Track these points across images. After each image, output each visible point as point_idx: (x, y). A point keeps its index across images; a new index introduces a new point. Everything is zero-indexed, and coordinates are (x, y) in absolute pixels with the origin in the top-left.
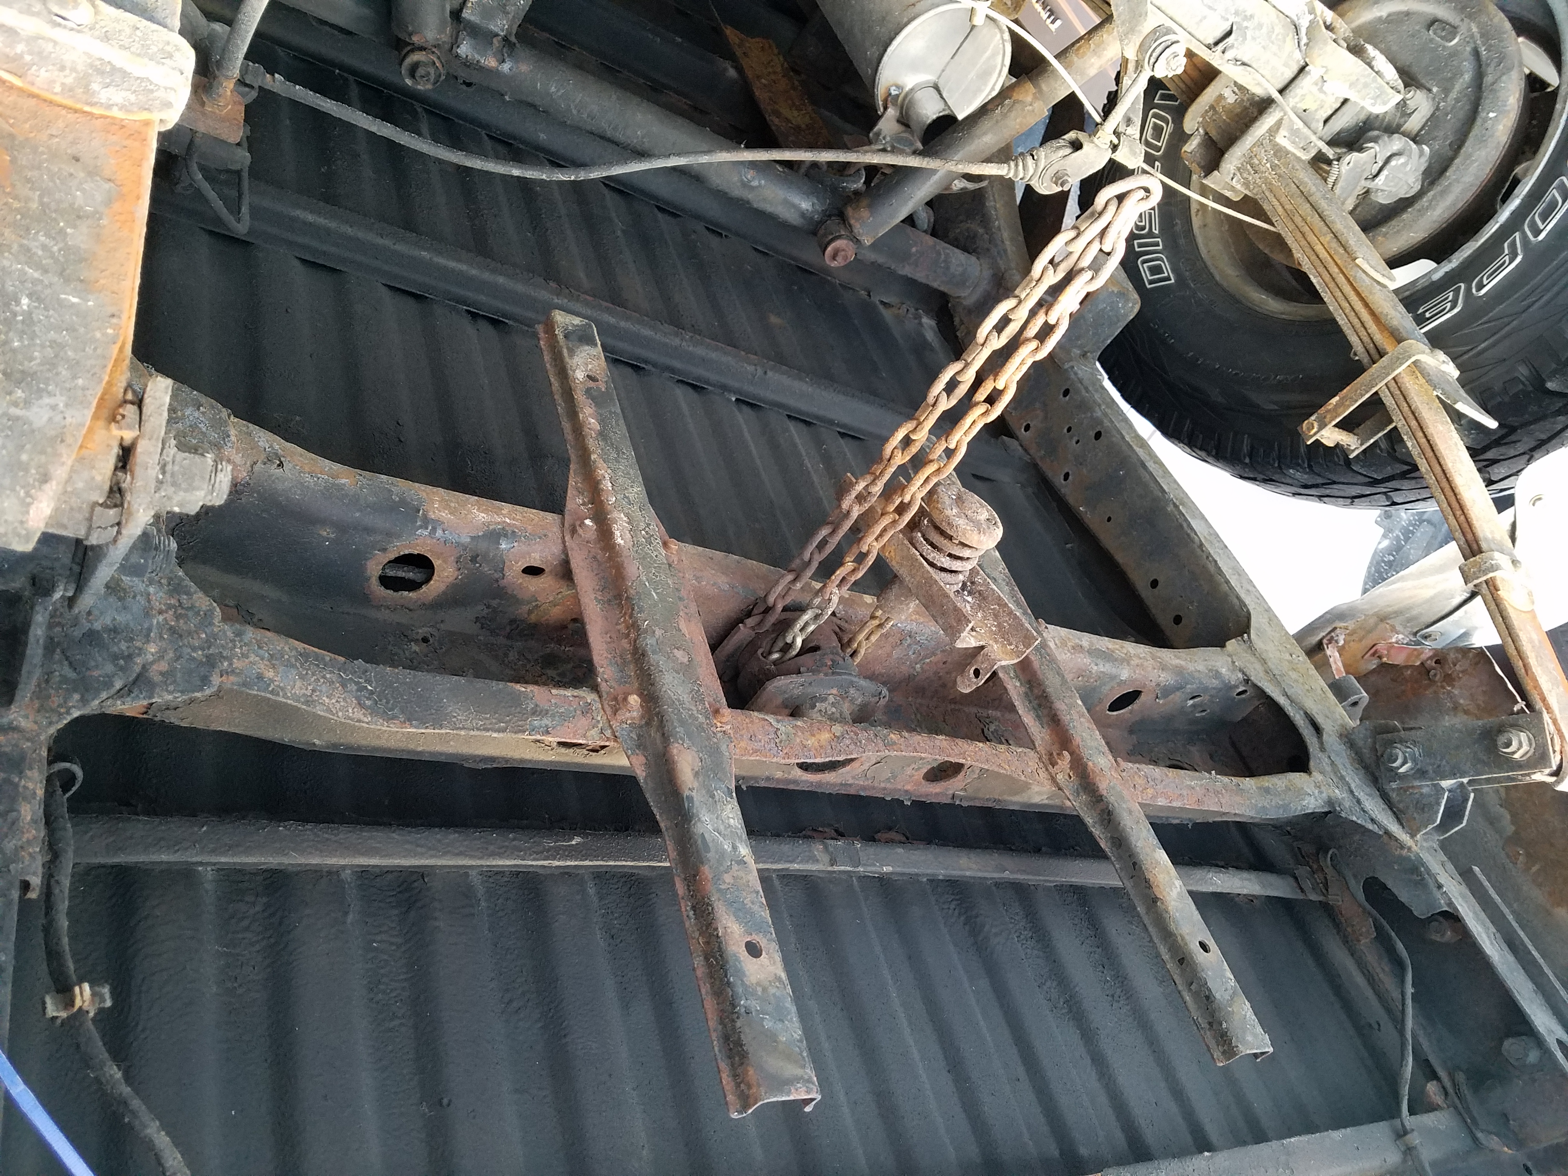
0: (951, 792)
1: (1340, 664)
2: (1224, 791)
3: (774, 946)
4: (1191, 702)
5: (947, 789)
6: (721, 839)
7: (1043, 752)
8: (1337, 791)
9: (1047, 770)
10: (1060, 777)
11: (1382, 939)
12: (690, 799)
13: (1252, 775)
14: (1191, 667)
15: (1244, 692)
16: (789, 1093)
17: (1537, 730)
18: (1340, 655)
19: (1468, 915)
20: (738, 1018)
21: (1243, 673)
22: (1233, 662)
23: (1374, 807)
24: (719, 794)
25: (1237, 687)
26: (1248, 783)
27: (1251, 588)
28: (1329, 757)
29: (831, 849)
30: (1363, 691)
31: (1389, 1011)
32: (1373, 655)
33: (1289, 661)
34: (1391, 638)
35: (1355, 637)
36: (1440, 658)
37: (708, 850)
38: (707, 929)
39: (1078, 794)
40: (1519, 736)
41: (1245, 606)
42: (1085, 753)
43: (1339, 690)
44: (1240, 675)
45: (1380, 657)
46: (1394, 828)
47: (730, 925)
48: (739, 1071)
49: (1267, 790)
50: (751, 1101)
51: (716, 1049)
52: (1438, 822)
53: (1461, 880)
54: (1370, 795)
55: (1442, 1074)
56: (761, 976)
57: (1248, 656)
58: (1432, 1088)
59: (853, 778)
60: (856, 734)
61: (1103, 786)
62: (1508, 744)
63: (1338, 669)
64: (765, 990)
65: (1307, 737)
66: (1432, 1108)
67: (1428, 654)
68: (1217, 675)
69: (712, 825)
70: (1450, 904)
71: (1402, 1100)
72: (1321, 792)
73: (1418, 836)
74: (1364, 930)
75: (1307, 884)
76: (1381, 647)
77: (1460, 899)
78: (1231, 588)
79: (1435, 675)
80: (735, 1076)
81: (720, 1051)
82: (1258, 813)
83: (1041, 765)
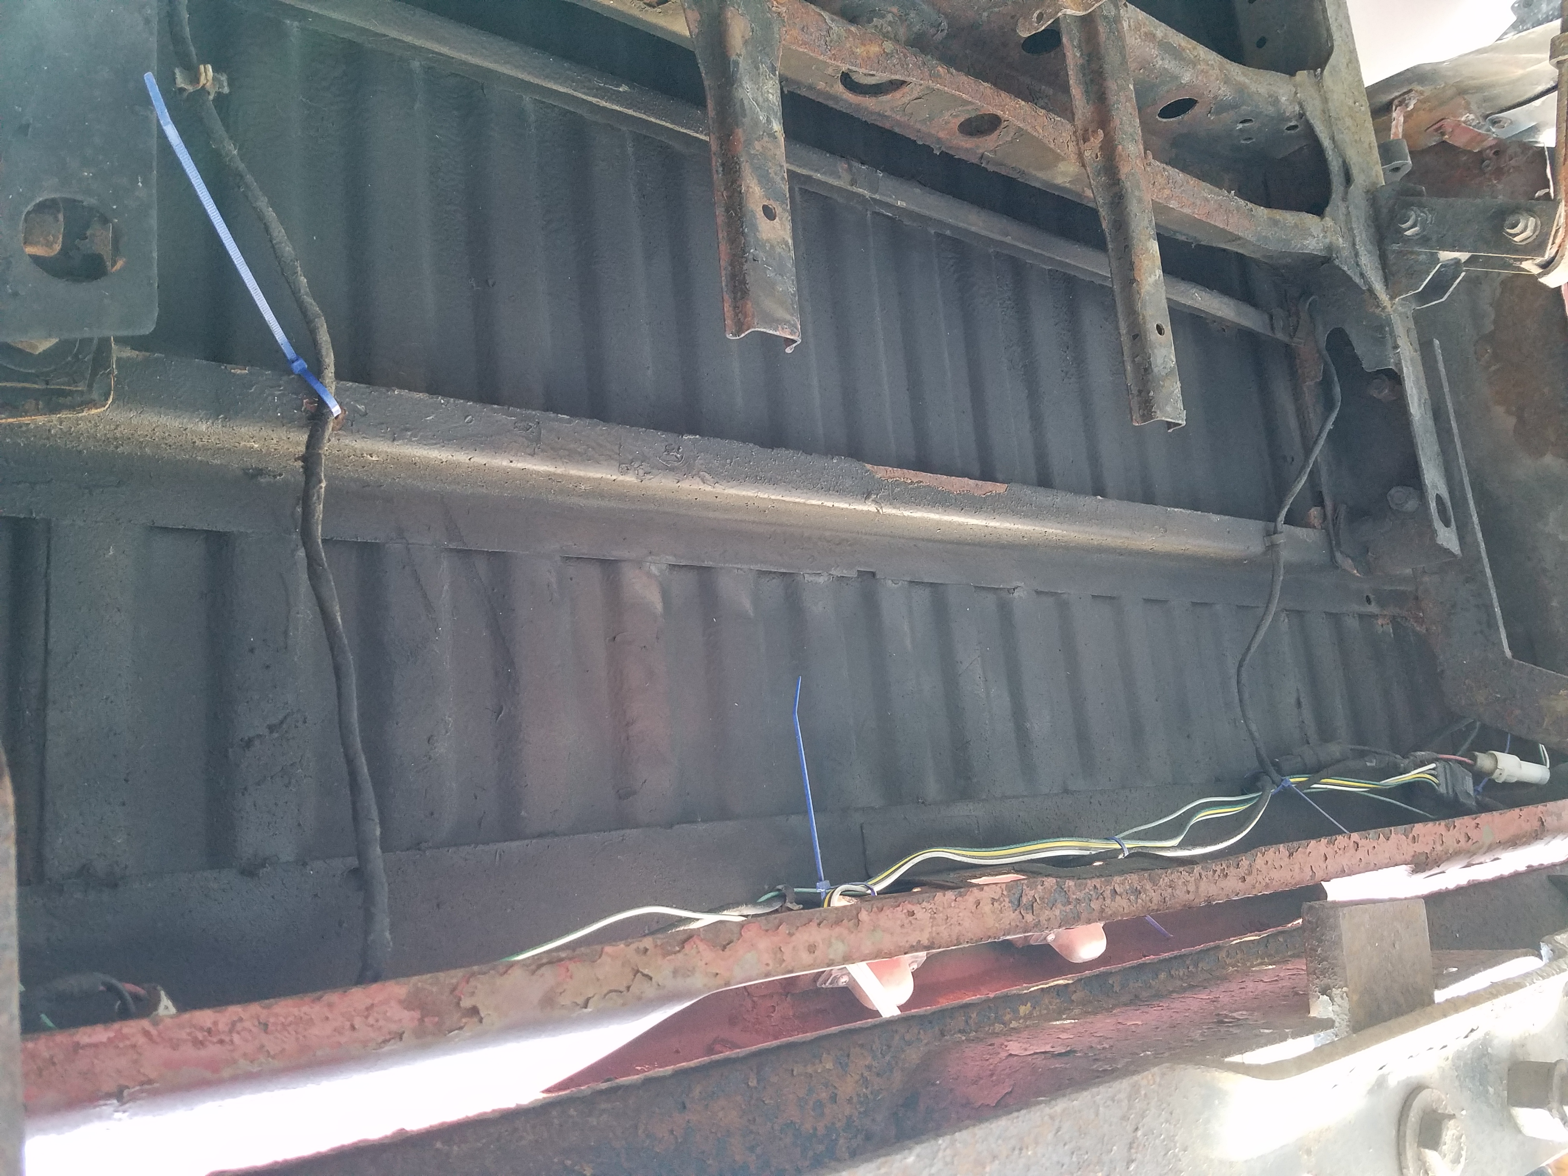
0: (981, 151)
1: (1400, 130)
2: (1235, 212)
3: (787, 216)
4: (1240, 126)
5: (978, 147)
6: (759, 109)
7: (1080, 127)
8: (1340, 239)
9: (1077, 144)
10: (1087, 154)
11: (1326, 384)
12: (736, 63)
13: (1268, 205)
14: (1253, 88)
15: (1295, 127)
16: (776, 329)
17: (1548, 219)
18: (1404, 122)
19: (1409, 378)
20: (746, 261)
21: (1301, 107)
22: (1296, 93)
23: (1368, 263)
24: (763, 68)
25: (1289, 119)
26: (1262, 212)
27: (1345, 24)
28: (1348, 207)
29: (854, 170)
30: (1409, 158)
31: (1304, 437)
32: (1437, 130)
33: (1350, 108)
34: (1462, 115)
35: (1427, 106)
36: (1499, 150)
37: (744, 115)
38: (732, 185)
39: (1099, 174)
40: (1528, 221)
41: (1332, 40)
42: (1119, 136)
43: (1387, 152)
44: (1297, 108)
45: (1443, 134)
46: (1379, 287)
47: (753, 186)
48: (739, 304)
49: (1276, 223)
50: (745, 327)
51: (724, 284)
52: (1420, 289)
53: (1418, 348)
54: (1369, 252)
55: (1329, 503)
56: (771, 236)
57: (1312, 91)
58: (1314, 512)
59: (892, 109)
60: (905, 56)
61: (1124, 171)
62: (1514, 226)
63: (1395, 134)
64: (772, 246)
65: (1335, 184)
66: (1307, 525)
67: (1490, 142)
68: (1276, 101)
69: (752, 94)
70: (1399, 364)
71: (1284, 508)
72: (1325, 237)
73: (1397, 299)
74: (1313, 373)
75: (1279, 324)
76: (1448, 124)
77: (1409, 362)
78: (1326, 18)
79: (1488, 166)
80: (735, 307)
81: (727, 286)
82: (1258, 240)
83: (1073, 138)
